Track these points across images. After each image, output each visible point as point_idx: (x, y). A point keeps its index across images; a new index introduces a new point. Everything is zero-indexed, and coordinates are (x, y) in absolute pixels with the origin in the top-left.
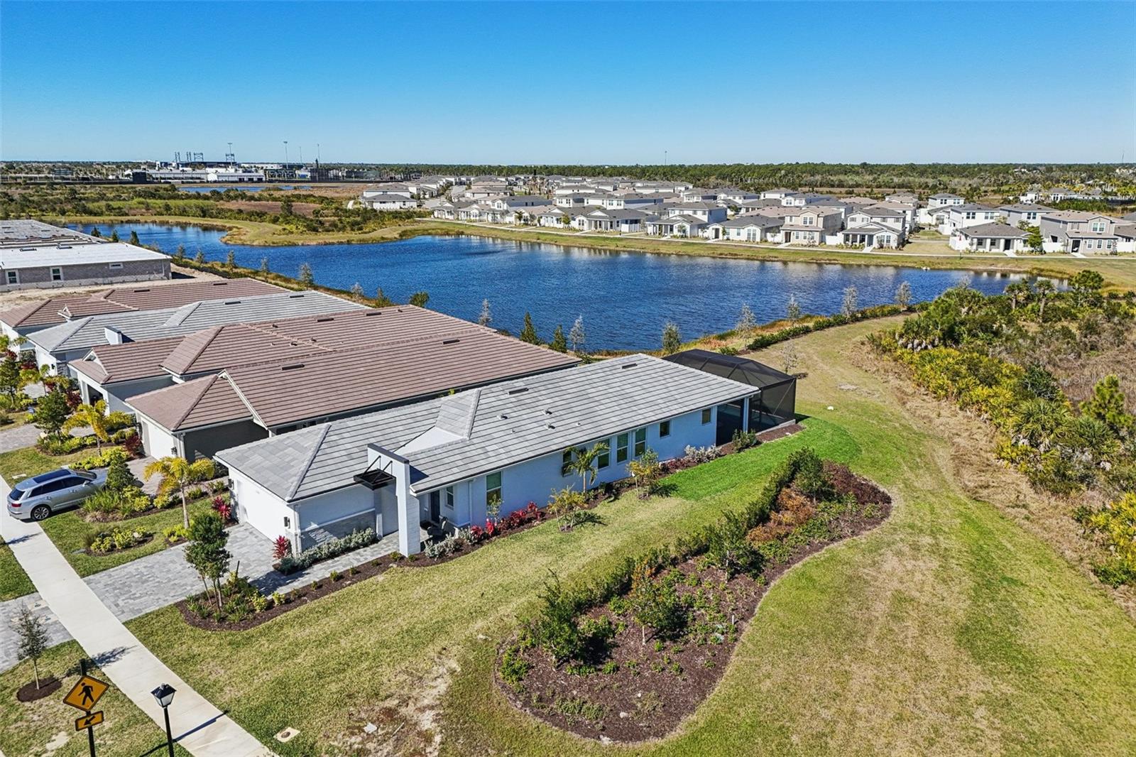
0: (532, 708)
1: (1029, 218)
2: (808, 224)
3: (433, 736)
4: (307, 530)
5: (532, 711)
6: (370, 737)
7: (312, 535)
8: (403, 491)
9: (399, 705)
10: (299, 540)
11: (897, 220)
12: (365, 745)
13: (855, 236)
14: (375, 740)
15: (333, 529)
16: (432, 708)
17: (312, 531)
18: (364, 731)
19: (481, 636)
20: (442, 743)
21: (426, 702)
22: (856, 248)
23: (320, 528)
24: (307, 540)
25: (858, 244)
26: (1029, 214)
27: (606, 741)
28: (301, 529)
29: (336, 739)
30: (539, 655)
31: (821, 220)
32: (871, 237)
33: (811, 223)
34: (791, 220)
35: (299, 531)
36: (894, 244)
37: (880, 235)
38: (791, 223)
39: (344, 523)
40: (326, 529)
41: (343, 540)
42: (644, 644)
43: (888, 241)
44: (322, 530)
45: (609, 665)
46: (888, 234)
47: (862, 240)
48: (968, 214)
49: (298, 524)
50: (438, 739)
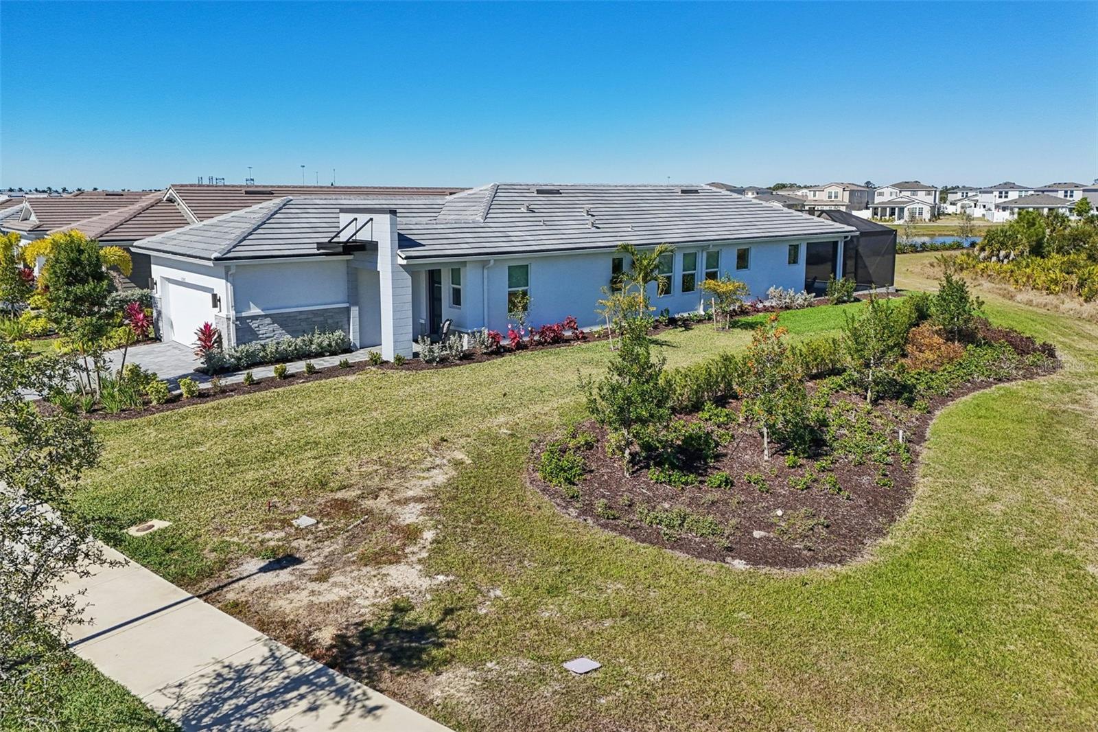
0: (597, 517)
1: (1066, 196)
2: (833, 199)
3: (421, 531)
4: (244, 314)
5: (596, 521)
6: (301, 533)
7: (254, 325)
8: (387, 261)
9: (361, 497)
10: (232, 327)
11: (929, 193)
12: (289, 542)
13: (884, 209)
14: (310, 536)
15: (286, 322)
16: (420, 500)
17: (254, 318)
18: (292, 525)
19: (504, 430)
20: (435, 541)
21: (410, 493)
22: (885, 221)
23: (266, 316)
24: (245, 330)
25: (887, 218)
26: (1066, 192)
27: (739, 565)
28: (236, 312)
29: (237, 533)
30: (599, 459)
31: (847, 194)
32: (902, 210)
33: (836, 197)
34: (815, 195)
35: (232, 314)
36: (927, 216)
37: (912, 206)
38: (815, 199)
39: (303, 317)
40: (275, 319)
41: (299, 341)
42: (766, 458)
43: (921, 214)
44: (268, 320)
45: (716, 477)
46: (921, 206)
47: (892, 214)
48: (1001, 193)
49: (231, 303)
50: (429, 535)
